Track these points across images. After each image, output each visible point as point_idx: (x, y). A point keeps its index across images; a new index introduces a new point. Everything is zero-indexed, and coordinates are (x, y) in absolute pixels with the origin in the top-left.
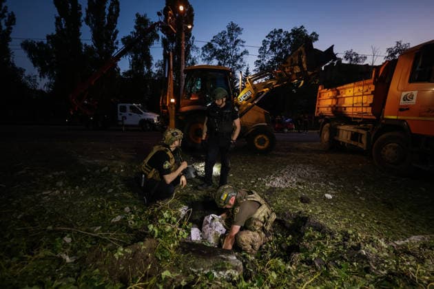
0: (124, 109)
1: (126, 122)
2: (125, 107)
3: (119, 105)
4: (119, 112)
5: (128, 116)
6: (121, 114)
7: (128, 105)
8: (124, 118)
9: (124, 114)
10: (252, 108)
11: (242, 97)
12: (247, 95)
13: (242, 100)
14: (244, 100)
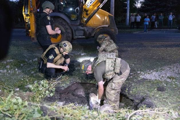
10: (97, 12)
11: (89, 3)
12: (92, 1)
13: (89, 6)
14: (90, 5)
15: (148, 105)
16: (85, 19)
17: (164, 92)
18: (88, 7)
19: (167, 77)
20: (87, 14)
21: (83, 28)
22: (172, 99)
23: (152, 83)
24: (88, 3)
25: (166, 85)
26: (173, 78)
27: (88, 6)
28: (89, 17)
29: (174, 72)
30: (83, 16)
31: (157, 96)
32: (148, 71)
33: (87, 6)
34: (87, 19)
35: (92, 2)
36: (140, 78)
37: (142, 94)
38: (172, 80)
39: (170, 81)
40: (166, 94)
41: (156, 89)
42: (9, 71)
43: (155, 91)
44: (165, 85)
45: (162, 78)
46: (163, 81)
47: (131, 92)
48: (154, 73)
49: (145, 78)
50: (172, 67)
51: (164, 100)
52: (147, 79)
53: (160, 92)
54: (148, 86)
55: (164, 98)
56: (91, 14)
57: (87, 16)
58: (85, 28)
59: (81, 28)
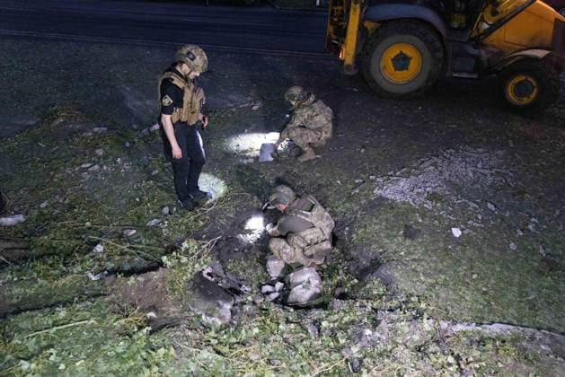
10: (528, 9)
16: (485, 26)
17: (415, 242)
19: (425, 194)
20: (494, 13)
22: (429, 265)
25: (423, 219)
28: (499, 21)
29: (442, 178)
30: (482, 17)
31: (402, 253)
34: (492, 25)
36: (373, 194)
38: (434, 203)
39: (431, 207)
40: (419, 248)
41: (402, 231)
43: (399, 238)
44: (420, 220)
45: (417, 200)
46: (417, 207)
47: (354, 236)
49: (384, 196)
52: (387, 200)
53: (408, 242)
55: (415, 261)
56: (504, 15)
57: (494, 18)
58: (483, 52)
59: (471, 50)
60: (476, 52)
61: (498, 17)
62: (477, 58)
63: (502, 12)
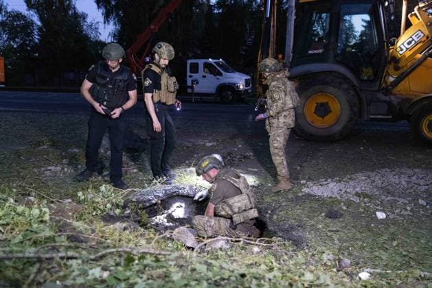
0: (195, 68)
1: (197, 89)
2: (197, 64)
3: (189, 62)
4: (189, 74)
5: (201, 80)
6: (191, 76)
7: (201, 62)
8: (195, 82)
9: (195, 76)
10: (423, 64)
11: (405, 44)
12: (413, 40)
13: (405, 49)
14: (407, 49)
15: (295, 241)
16: (391, 79)
17: (336, 221)
18: (401, 52)
19: (354, 192)
21: (387, 97)
22: (346, 234)
23: (321, 202)
24: (403, 44)
25: (347, 207)
26: (366, 196)
27: (402, 50)
28: (402, 74)
29: (374, 184)
30: (387, 72)
31: (320, 226)
32: (324, 180)
33: (399, 49)
34: (397, 78)
35: (413, 42)
36: (302, 192)
37: (293, 221)
38: (362, 199)
39: (358, 201)
40: (339, 224)
41: (323, 214)
42: (66, 169)
43: (320, 218)
44: (345, 208)
45: (345, 195)
46: (343, 200)
47: (275, 217)
48: (331, 185)
49: (312, 193)
50: (372, 174)
51: (329, 234)
52: (315, 196)
53: (328, 220)
54: (311, 207)
55: (332, 231)
56: (405, 69)
57: (397, 73)
58: (393, 98)
59: (382, 97)
60: (387, 98)
61: (400, 72)
62: (389, 103)
63: (403, 67)
